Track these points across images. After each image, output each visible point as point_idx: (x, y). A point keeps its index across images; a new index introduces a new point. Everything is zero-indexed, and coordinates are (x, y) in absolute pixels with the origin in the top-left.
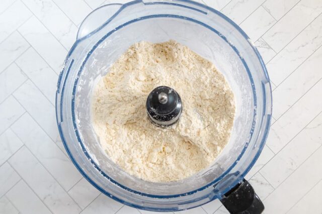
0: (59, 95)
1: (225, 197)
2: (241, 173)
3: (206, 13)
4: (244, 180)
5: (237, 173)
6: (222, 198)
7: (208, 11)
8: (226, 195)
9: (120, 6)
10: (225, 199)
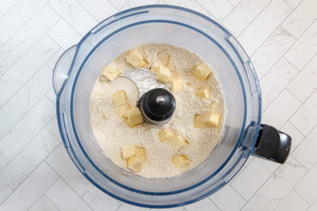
0: (69, 149)
1: (256, 148)
2: (256, 121)
3: (147, 12)
4: (262, 125)
5: (253, 123)
6: (255, 151)
7: (149, 9)
8: (256, 146)
9: (76, 47)
10: (257, 150)
